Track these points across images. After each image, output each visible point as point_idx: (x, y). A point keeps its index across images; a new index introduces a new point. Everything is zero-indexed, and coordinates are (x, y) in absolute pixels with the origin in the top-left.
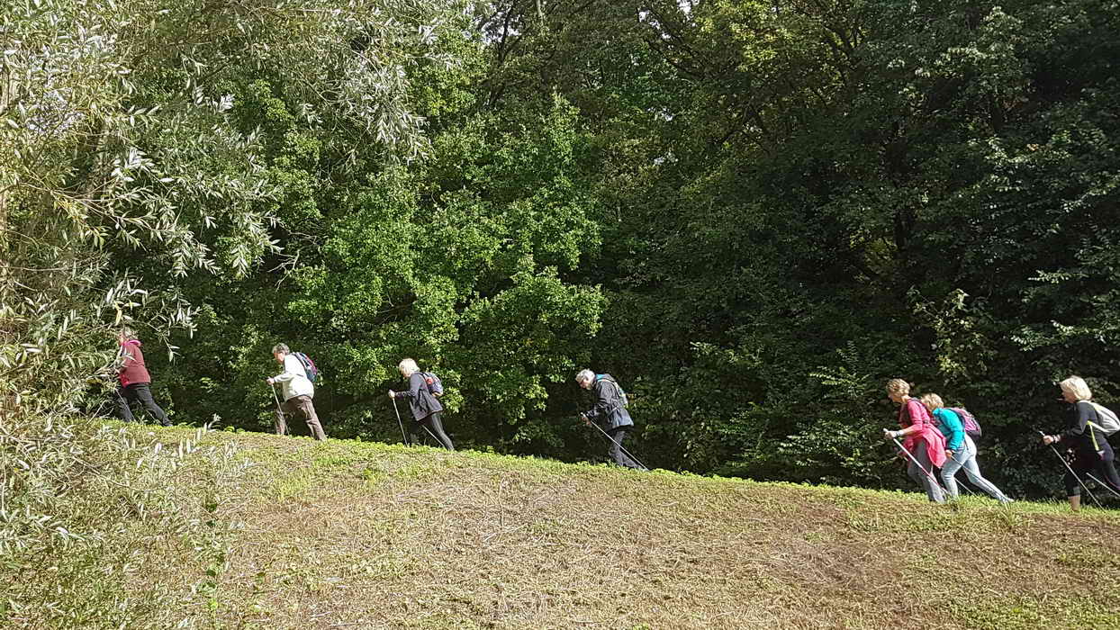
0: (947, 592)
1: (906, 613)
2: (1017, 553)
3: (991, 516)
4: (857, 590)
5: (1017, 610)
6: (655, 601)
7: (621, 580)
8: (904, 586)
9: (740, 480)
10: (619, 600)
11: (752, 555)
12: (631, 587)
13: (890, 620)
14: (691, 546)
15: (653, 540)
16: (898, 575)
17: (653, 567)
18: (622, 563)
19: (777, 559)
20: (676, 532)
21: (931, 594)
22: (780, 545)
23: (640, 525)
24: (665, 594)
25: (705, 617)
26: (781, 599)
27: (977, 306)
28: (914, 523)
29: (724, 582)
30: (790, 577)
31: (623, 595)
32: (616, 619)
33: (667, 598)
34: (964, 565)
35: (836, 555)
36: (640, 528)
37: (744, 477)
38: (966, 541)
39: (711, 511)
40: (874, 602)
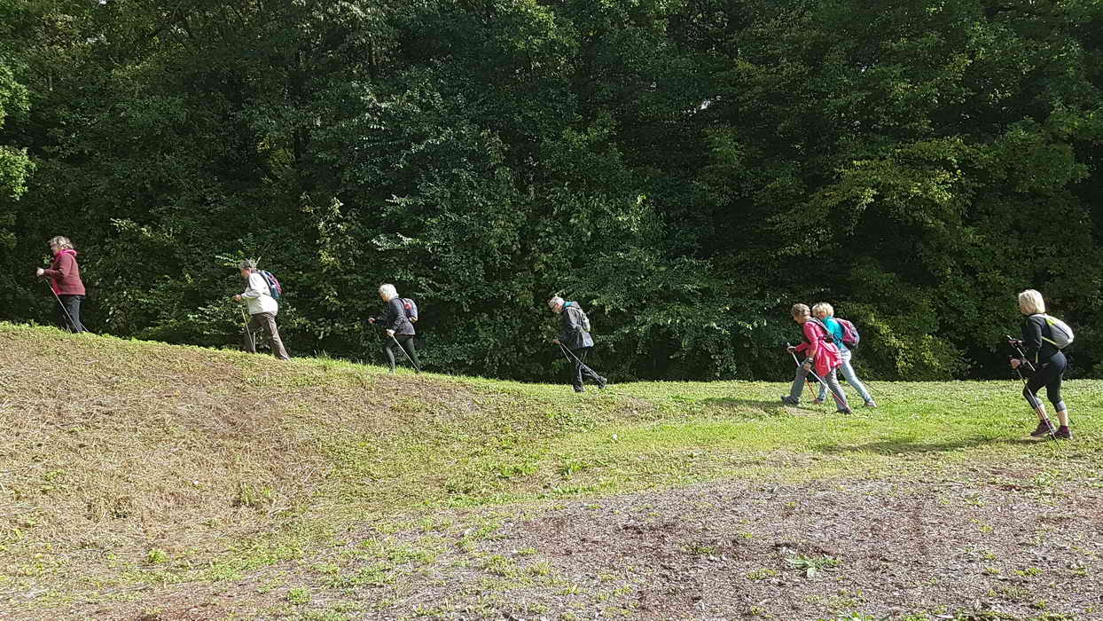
0: (315, 432)
1: (283, 450)
2: (366, 402)
3: (350, 375)
4: (247, 434)
5: (363, 444)
6: (71, 449)
7: (38, 431)
8: (283, 428)
9: (155, 343)
10: (36, 450)
11: (161, 406)
12: (48, 437)
13: (271, 455)
14: (108, 400)
15: (72, 395)
16: (280, 420)
17: (70, 418)
18: (40, 416)
19: (183, 409)
20: (95, 388)
21: (302, 434)
22: (186, 398)
23: (60, 381)
24: (79, 442)
25: (116, 461)
26: (184, 443)
27: (351, 215)
28: (294, 380)
29: (135, 430)
30: (193, 424)
31: (40, 445)
32: (31, 467)
33: (81, 446)
34: (328, 411)
35: (232, 405)
36: (60, 384)
37: (159, 340)
38: (331, 394)
39: (127, 368)
40: (260, 442)
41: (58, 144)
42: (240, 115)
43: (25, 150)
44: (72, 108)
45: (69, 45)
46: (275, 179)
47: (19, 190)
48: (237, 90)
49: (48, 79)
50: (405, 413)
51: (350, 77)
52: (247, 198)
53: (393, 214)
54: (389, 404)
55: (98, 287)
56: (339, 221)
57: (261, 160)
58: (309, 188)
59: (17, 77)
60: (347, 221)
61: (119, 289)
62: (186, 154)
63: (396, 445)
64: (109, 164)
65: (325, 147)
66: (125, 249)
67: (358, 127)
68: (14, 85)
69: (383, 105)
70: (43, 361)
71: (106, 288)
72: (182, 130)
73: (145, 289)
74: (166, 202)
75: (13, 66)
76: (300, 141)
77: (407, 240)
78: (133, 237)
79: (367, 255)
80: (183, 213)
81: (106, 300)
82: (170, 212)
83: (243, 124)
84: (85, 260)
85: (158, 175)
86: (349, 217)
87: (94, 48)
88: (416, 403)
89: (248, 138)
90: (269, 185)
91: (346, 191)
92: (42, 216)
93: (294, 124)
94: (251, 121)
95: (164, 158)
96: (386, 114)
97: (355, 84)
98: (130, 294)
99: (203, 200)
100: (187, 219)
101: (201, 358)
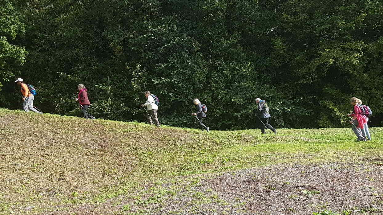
0: (132, 149)
1: (120, 155)
2: (151, 138)
3: (145, 128)
4: (107, 150)
5: (150, 153)
6: (42, 156)
7: (30, 149)
8: (120, 147)
9: (73, 117)
10: (29, 156)
11: (75, 140)
12: (34, 151)
13: (116, 157)
14: (56, 138)
15: (43, 136)
16: (119, 144)
17: (42, 144)
18: (31, 144)
19: (83, 141)
20: (51, 134)
21: (127, 149)
22: (85, 137)
23: (38, 131)
24: (45, 153)
25: (59, 160)
26: (84, 153)
28: (124, 130)
29: (66, 149)
30: (87, 146)
31: (31, 154)
32: (28, 162)
33: (46, 154)
34: (137, 141)
35: (101, 139)
36: (38, 132)
37: (74, 116)
38: (138, 135)
39: (63, 126)
40: (112, 152)
41: (36, 45)
42: (103, 34)
43: (24, 47)
44: (41, 32)
45: (40, 8)
46: (116, 57)
47: (23, 61)
48: (101, 25)
49: (32, 21)
50: (165, 142)
51: (143, 20)
52: (106, 64)
53: (160, 70)
54: (159, 138)
55: (52, 97)
56: (140, 72)
57: (111, 50)
58: (129, 60)
59: (20, 20)
60: (142, 72)
61: (60, 98)
62: (84, 48)
63: (162, 153)
64: (55, 52)
65: (135, 45)
66: (62, 83)
67: (146, 38)
68: (19, 23)
69: (155, 30)
70: (32, 124)
71: (55, 97)
72: (82, 40)
73: (69, 97)
74: (76, 66)
75: (19, 16)
76: (125, 43)
77: (165, 80)
78: (65, 79)
79: (150, 85)
80: (83, 70)
81: (55, 102)
82: (78, 69)
83: (104, 37)
84: (47, 87)
85: (74, 56)
86: (144, 71)
87: (49, 9)
88: (169, 138)
89: (106, 42)
90: (114, 59)
91: (143, 61)
92: (31, 71)
93: (123, 37)
94: (107, 36)
95: (76, 50)
96: (156, 33)
97: (145, 22)
98: (64, 99)
99: (90, 65)
100: (84, 72)
101: (90, 122)
